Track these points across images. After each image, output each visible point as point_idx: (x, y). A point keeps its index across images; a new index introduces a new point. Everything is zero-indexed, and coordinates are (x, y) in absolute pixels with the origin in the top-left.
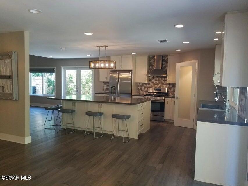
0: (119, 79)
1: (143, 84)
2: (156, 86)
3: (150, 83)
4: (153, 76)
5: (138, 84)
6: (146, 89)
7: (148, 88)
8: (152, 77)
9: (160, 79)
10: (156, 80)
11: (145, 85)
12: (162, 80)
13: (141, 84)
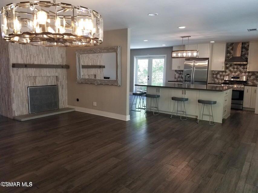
0: (195, 67)
1: (219, 72)
2: (233, 74)
3: (227, 71)
4: (231, 64)
5: (214, 72)
6: (222, 77)
7: (224, 76)
8: (229, 65)
9: (239, 67)
10: (234, 68)
11: (221, 73)
12: (241, 68)
13: (216, 72)
